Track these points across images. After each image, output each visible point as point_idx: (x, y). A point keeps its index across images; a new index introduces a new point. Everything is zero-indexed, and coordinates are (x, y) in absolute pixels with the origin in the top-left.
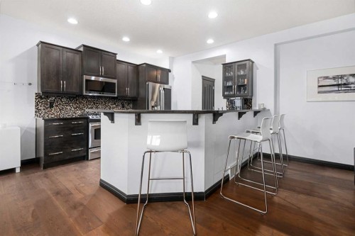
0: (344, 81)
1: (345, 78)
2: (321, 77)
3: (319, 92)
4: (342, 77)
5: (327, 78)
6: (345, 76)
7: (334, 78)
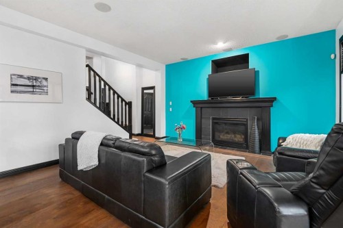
0: (38, 84)
1: (39, 80)
2: (14, 75)
3: (12, 92)
4: (36, 79)
5: (21, 76)
6: (39, 78)
7: (29, 78)
